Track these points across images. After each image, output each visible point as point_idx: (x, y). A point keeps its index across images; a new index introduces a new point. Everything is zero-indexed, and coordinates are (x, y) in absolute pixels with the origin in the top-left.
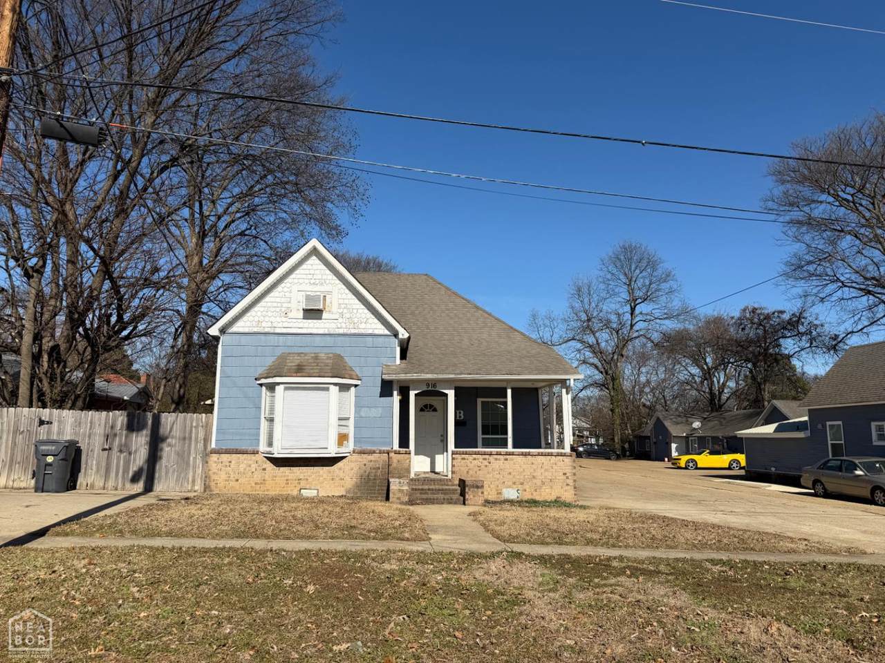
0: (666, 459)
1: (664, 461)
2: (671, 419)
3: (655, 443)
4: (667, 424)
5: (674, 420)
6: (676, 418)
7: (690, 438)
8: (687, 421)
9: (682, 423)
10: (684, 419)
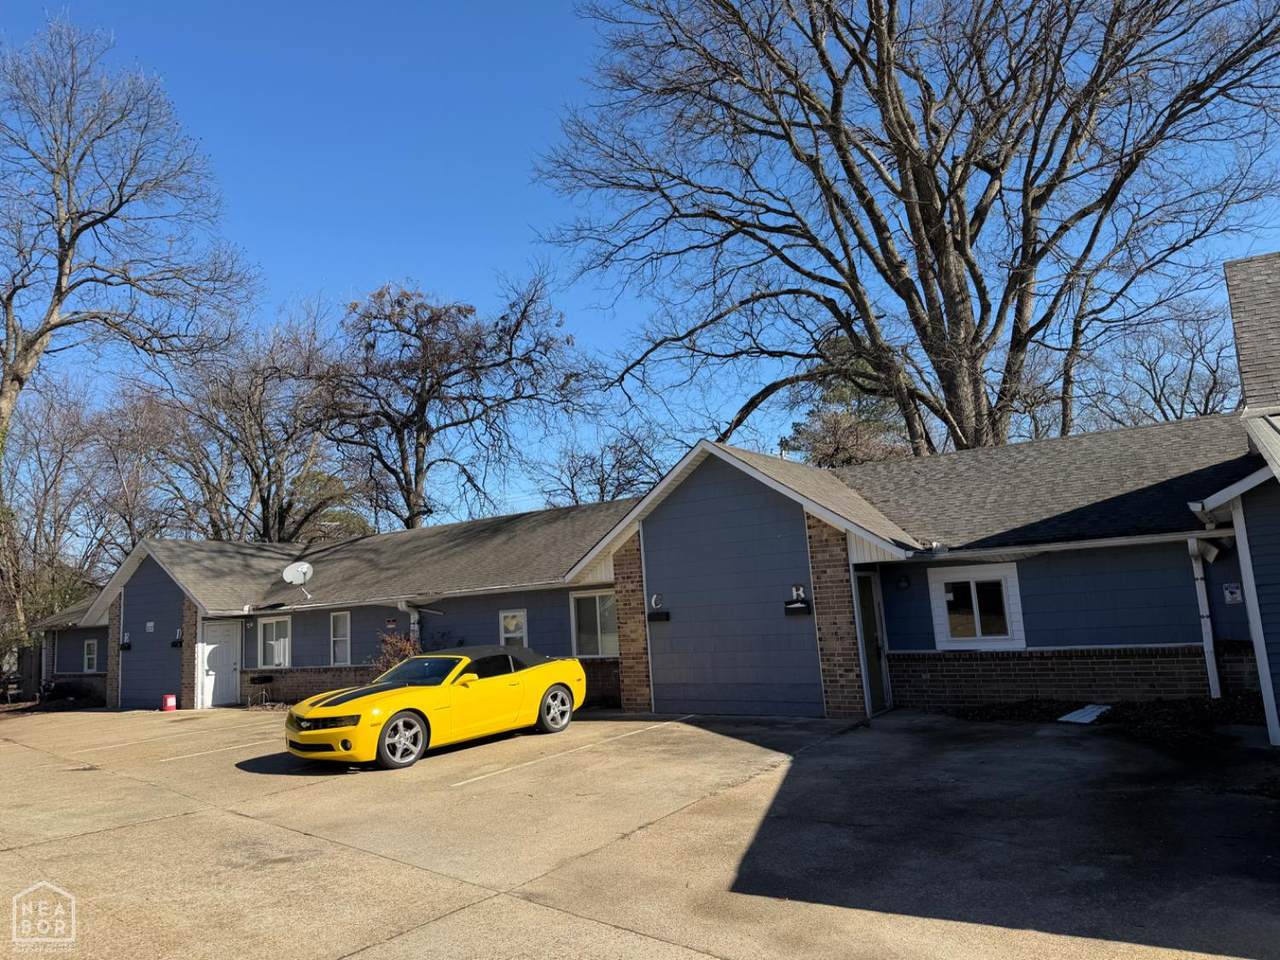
0: (171, 701)
1: (162, 707)
2: (197, 561)
3: (126, 647)
4: (185, 577)
5: (207, 563)
6: (212, 559)
7: (261, 621)
8: (248, 566)
9: (232, 572)
10: (239, 560)
